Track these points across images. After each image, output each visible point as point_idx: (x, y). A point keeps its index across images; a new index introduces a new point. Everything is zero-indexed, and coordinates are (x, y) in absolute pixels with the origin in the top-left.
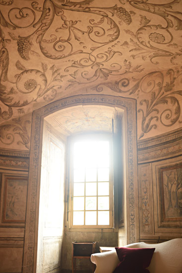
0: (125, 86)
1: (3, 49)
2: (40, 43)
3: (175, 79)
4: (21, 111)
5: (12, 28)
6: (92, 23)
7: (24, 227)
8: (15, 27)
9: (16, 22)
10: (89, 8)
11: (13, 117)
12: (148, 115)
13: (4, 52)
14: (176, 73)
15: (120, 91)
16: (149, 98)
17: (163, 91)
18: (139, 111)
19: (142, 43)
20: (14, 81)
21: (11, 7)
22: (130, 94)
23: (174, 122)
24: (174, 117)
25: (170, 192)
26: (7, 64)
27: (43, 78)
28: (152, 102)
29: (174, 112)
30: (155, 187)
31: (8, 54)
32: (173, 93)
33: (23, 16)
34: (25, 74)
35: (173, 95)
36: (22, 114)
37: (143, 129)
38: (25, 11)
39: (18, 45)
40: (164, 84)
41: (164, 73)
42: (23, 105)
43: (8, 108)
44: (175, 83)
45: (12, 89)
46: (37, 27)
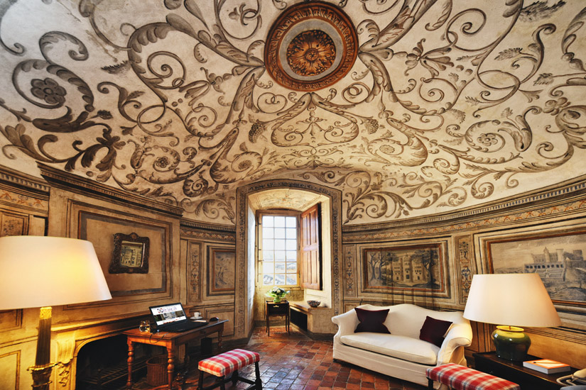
0: (331, 178)
1: (236, 129)
2: (275, 130)
3: (382, 181)
4: (226, 187)
5: (255, 111)
6: (337, 124)
7: (234, 294)
8: (259, 110)
9: (263, 106)
10: (344, 112)
11: (217, 193)
12: (353, 206)
13: (235, 131)
14: (384, 177)
15: (326, 182)
16: (355, 192)
17: (369, 188)
18: (344, 201)
19: (369, 150)
20: (232, 160)
21: (266, 91)
22: (336, 185)
23: (380, 215)
24: (380, 211)
25: (373, 268)
26: (233, 143)
27: (259, 161)
28: (358, 197)
29: (380, 207)
30: (359, 263)
31: (237, 135)
32: (381, 192)
33: (273, 103)
34: (245, 155)
35: (380, 194)
36: (226, 191)
37: (348, 217)
38: (278, 98)
39: (252, 128)
40: (371, 184)
41: (372, 174)
42: (231, 182)
43: (215, 183)
44: (382, 185)
45: (226, 167)
46: (281, 115)
